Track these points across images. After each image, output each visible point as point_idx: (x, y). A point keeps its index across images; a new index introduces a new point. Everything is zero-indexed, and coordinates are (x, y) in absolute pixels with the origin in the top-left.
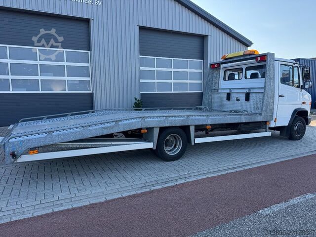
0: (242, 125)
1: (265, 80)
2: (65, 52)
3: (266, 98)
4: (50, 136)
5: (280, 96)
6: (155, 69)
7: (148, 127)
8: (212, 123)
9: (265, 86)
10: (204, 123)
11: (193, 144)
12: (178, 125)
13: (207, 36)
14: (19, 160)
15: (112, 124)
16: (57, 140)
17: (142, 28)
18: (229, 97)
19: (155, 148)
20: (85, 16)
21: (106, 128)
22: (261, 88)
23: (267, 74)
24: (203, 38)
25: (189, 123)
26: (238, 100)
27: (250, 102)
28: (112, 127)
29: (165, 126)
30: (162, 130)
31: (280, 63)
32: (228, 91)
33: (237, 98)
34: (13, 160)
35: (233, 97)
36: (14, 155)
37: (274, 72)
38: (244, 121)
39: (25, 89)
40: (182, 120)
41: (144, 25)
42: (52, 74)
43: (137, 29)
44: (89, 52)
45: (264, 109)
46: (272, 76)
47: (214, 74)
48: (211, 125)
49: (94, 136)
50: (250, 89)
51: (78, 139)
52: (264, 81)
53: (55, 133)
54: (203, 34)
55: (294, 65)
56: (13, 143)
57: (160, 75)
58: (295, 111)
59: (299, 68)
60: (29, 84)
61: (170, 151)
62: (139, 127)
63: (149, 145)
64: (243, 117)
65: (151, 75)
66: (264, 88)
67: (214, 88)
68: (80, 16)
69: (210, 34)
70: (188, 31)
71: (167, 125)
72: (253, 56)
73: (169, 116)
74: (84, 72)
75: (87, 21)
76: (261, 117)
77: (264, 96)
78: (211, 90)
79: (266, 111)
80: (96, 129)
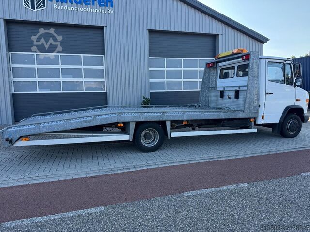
0: (225, 121)
1: (248, 78)
2: (82, 57)
3: (248, 96)
4: (38, 127)
5: (267, 94)
6: (166, 69)
7: (124, 121)
8: (188, 119)
9: (248, 84)
10: (180, 119)
11: (169, 137)
12: (153, 120)
13: (218, 35)
14: (15, 145)
15: (90, 118)
16: (44, 131)
17: (151, 32)
18: (222, 94)
19: (131, 140)
20: (99, 24)
21: (85, 122)
22: (244, 86)
23: (250, 72)
24: (215, 37)
25: (164, 119)
26: (229, 98)
27: (239, 99)
28: (90, 121)
29: (140, 121)
30: (138, 124)
31: (267, 61)
32: (222, 89)
33: (229, 96)
34: (9, 145)
35: (226, 94)
36: (11, 142)
37: (258, 71)
38: (224, 118)
39: (49, 90)
40: (158, 116)
41: (153, 28)
42: (71, 76)
43: (147, 33)
44: (103, 56)
45: (246, 107)
46: (256, 74)
47: (211, 73)
48: (187, 121)
49: (75, 128)
50: (239, 87)
51: (61, 130)
52: (247, 80)
53: (42, 125)
54: (214, 33)
55: (285, 63)
56: (9, 131)
57: (171, 75)
58: (287, 108)
59: (292, 65)
60: (52, 85)
61: (149, 143)
62: (116, 121)
63: (126, 137)
64: (222, 114)
65: (161, 75)
66: (247, 86)
67: (211, 86)
68: (94, 24)
69: (221, 33)
70: (198, 32)
71: (142, 120)
72: (240, 55)
73: (144, 113)
74: (99, 74)
75: (101, 28)
76: (244, 114)
77: (246, 94)
78: (209, 88)
79: (249, 108)
80: (76, 123)
